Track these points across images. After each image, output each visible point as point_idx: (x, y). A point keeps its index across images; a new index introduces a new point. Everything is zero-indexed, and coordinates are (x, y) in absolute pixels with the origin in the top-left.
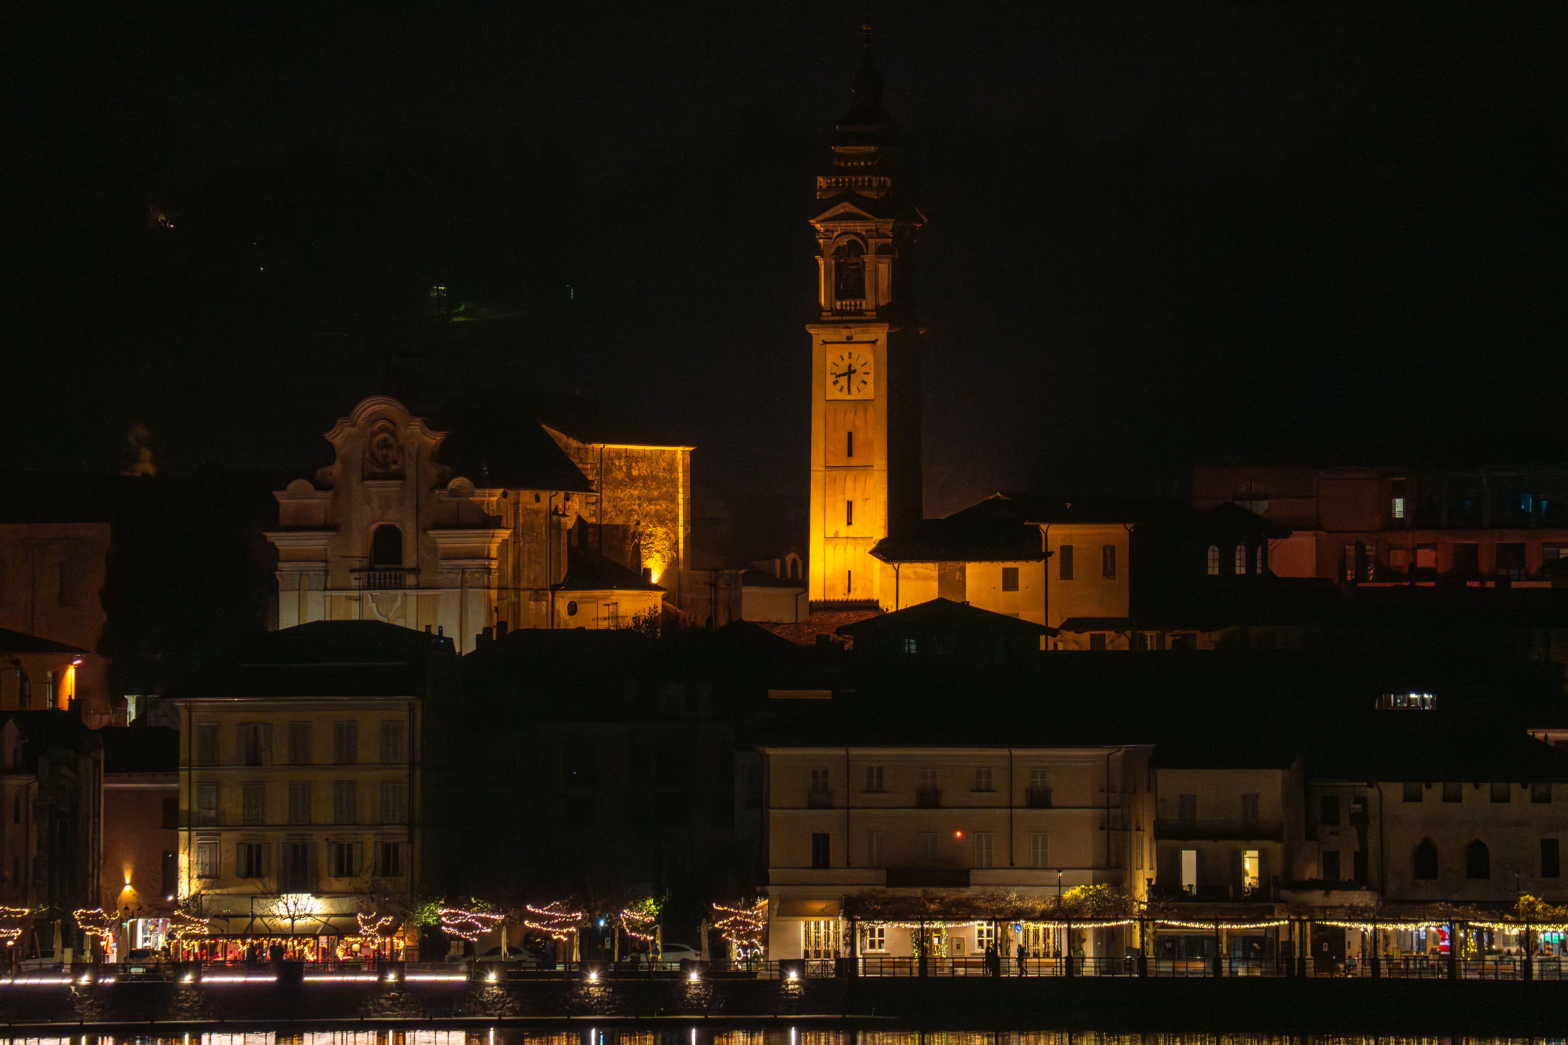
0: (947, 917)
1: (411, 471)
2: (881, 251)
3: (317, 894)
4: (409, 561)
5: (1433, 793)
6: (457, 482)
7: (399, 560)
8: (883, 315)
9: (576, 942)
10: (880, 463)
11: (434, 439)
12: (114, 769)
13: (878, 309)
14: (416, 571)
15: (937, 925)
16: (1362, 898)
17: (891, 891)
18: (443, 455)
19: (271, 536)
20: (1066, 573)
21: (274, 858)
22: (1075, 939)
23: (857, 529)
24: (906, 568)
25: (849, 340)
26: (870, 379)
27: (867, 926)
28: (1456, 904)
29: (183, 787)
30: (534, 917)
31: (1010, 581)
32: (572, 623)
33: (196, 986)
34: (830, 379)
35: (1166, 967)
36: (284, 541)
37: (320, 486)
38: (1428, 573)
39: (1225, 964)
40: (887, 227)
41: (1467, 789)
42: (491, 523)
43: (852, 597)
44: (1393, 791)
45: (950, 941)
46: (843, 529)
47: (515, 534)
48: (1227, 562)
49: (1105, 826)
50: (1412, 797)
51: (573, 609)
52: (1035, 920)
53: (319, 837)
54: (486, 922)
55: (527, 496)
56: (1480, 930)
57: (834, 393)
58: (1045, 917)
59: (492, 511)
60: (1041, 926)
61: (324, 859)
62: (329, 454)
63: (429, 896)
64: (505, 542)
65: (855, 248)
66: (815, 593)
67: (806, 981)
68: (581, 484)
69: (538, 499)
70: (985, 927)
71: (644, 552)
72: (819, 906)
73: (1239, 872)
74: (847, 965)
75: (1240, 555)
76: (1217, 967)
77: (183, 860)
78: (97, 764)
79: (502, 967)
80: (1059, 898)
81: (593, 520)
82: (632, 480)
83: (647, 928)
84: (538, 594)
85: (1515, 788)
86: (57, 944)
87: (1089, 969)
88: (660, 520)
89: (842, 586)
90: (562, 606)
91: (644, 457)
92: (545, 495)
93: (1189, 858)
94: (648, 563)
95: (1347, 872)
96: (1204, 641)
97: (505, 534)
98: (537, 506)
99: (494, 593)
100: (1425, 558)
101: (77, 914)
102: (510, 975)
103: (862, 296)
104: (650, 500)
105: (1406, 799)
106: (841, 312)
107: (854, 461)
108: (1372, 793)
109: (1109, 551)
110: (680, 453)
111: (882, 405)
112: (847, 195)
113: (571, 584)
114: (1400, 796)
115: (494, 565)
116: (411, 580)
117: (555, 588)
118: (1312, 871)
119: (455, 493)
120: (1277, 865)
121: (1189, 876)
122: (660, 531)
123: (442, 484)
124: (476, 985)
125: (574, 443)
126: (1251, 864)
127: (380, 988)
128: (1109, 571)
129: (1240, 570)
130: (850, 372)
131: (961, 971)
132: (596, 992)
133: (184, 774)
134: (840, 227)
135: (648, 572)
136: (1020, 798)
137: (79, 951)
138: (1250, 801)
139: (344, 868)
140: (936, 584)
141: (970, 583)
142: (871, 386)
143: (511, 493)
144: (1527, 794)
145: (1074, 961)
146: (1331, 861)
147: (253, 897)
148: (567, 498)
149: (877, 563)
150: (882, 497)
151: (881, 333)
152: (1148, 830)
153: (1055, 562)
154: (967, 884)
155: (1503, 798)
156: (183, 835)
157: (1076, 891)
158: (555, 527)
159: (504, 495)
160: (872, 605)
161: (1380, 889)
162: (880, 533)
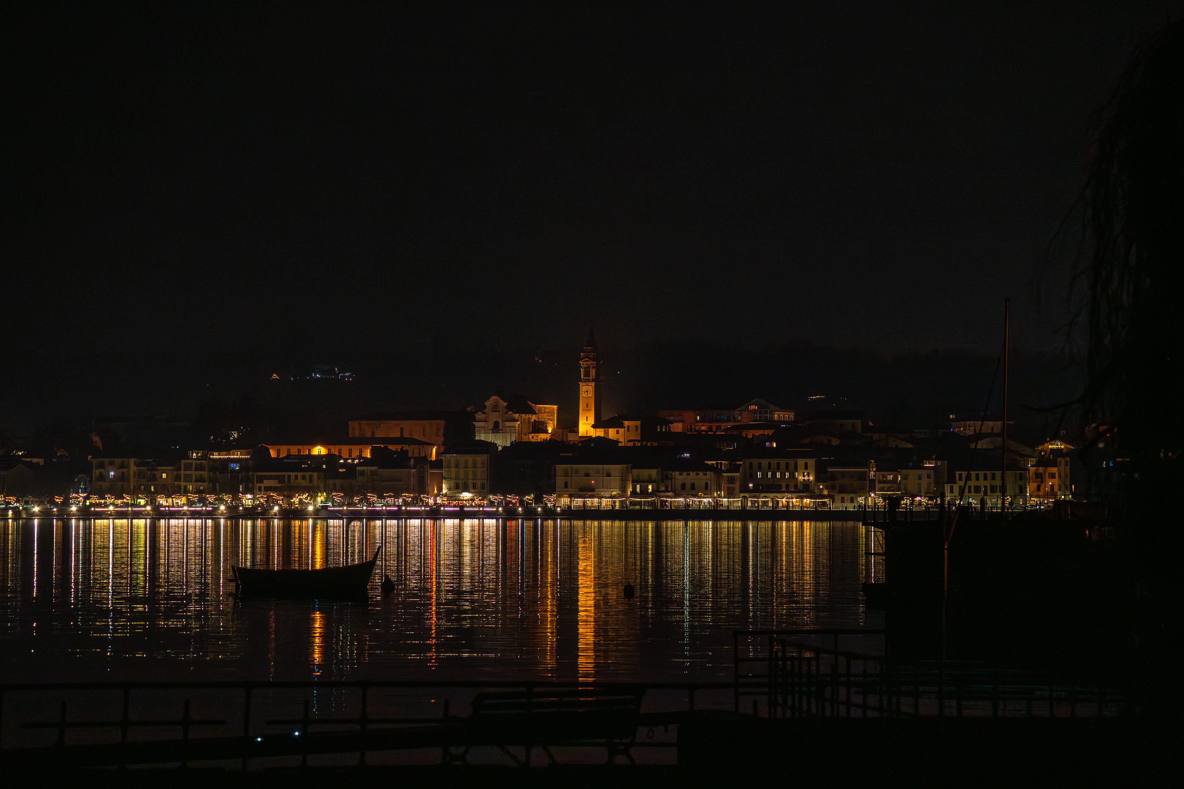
0: (589, 498)
1: (501, 410)
2: (593, 367)
3: (469, 492)
4: (500, 428)
5: (685, 474)
6: (509, 413)
7: (499, 427)
8: (593, 380)
9: (518, 502)
10: (593, 409)
11: (505, 404)
12: (431, 468)
13: (593, 379)
14: (502, 430)
15: (588, 499)
16: (671, 494)
17: (580, 493)
18: (507, 407)
19: (474, 423)
20: (628, 431)
21: (461, 486)
22: (614, 502)
23: (588, 422)
24: (597, 430)
25: (587, 385)
26: (591, 393)
27: (577, 500)
28: (687, 495)
29: (444, 472)
30: (509, 498)
31: (618, 432)
32: (533, 440)
33: (444, 510)
34: (583, 393)
35: (632, 507)
36: (477, 424)
37: (483, 413)
38: (704, 431)
39: (643, 507)
40: (595, 363)
41: (691, 473)
42: (517, 421)
43: (587, 435)
44: (677, 473)
45: (591, 503)
46: (586, 422)
47: (521, 423)
48: (661, 429)
49: (622, 480)
50: (681, 474)
51: (533, 437)
52: (606, 498)
53: (470, 481)
54: (499, 498)
55: (523, 415)
56: (692, 500)
57: (584, 395)
58: (608, 498)
59: (516, 418)
60: (609, 500)
61: (471, 486)
62: (485, 407)
63: (490, 494)
64: (519, 425)
65: (588, 367)
66: (580, 435)
67: (561, 510)
68: (535, 413)
69: (526, 416)
70: (598, 500)
71: (548, 426)
72: (566, 496)
73: (648, 489)
74: (569, 507)
75: (664, 427)
76: (641, 507)
77: (444, 486)
78: (428, 467)
79: (502, 507)
80: (611, 494)
81: (537, 420)
82: (545, 412)
83: (531, 500)
84: (526, 435)
85: (700, 473)
86: (419, 501)
87: (617, 508)
88: (551, 420)
89: (586, 433)
90: (531, 437)
91: (548, 407)
92: (527, 415)
93: (638, 486)
94: (548, 429)
95: (670, 489)
96: (655, 444)
97: (519, 423)
98: (526, 417)
99: (517, 434)
100: (703, 428)
101: (421, 496)
102: (504, 509)
103: (589, 376)
104: (549, 416)
105: (680, 475)
106: (586, 380)
107: (588, 409)
108: (673, 474)
109: (637, 426)
110: (555, 407)
111: (593, 397)
112: (587, 357)
113: (532, 433)
114: (679, 474)
115: (517, 429)
116: (501, 431)
117: (529, 433)
118: (663, 489)
119: (509, 415)
120: (655, 488)
121: (638, 490)
122: (551, 422)
123: (507, 413)
124: (497, 511)
125: (534, 405)
126: (650, 487)
127: (479, 511)
128: (637, 430)
129: (664, 430)
130: (587, 391)
131: (592, 508)
132: (521, 512)
133: (444, 469)
134: (585, 363)
135: (548, 430)
136: (605, 475)
137: (423, 503)
138: (650, 476)
139: (474, 487)
140: (603, 433)
141: (610, 433)
142: (591, 394)
143: (521, 415)
144: (702, 474)
145: (613, 507)
146: (667, 487)
147: (456, 493)
148: (532, 416)
149: (592, 429)
150: (593, 416)
151: (593, 384)
152: (631, 480)
153: (626, 428)
154: (594, 491)
155: (697, 474)
156: (444, 481)
157: (614, 493)
158: (529, 422)
159: (519, 415)
160: (591, 437)
161: (674, 492)
162: (593, 423)
